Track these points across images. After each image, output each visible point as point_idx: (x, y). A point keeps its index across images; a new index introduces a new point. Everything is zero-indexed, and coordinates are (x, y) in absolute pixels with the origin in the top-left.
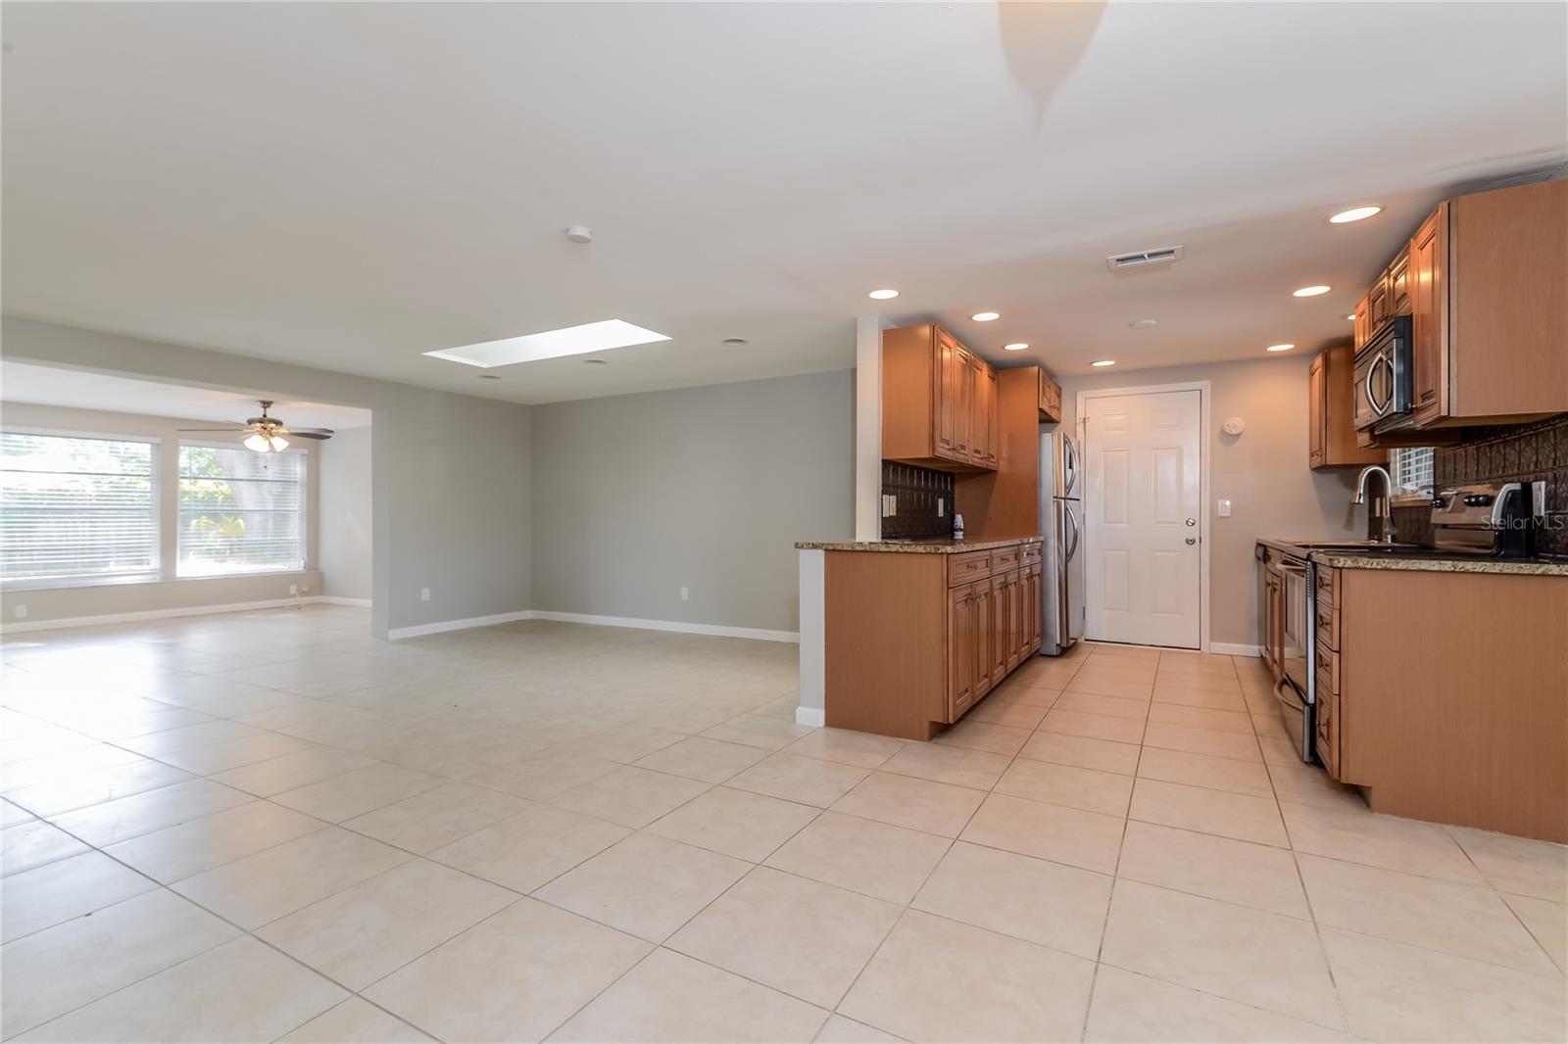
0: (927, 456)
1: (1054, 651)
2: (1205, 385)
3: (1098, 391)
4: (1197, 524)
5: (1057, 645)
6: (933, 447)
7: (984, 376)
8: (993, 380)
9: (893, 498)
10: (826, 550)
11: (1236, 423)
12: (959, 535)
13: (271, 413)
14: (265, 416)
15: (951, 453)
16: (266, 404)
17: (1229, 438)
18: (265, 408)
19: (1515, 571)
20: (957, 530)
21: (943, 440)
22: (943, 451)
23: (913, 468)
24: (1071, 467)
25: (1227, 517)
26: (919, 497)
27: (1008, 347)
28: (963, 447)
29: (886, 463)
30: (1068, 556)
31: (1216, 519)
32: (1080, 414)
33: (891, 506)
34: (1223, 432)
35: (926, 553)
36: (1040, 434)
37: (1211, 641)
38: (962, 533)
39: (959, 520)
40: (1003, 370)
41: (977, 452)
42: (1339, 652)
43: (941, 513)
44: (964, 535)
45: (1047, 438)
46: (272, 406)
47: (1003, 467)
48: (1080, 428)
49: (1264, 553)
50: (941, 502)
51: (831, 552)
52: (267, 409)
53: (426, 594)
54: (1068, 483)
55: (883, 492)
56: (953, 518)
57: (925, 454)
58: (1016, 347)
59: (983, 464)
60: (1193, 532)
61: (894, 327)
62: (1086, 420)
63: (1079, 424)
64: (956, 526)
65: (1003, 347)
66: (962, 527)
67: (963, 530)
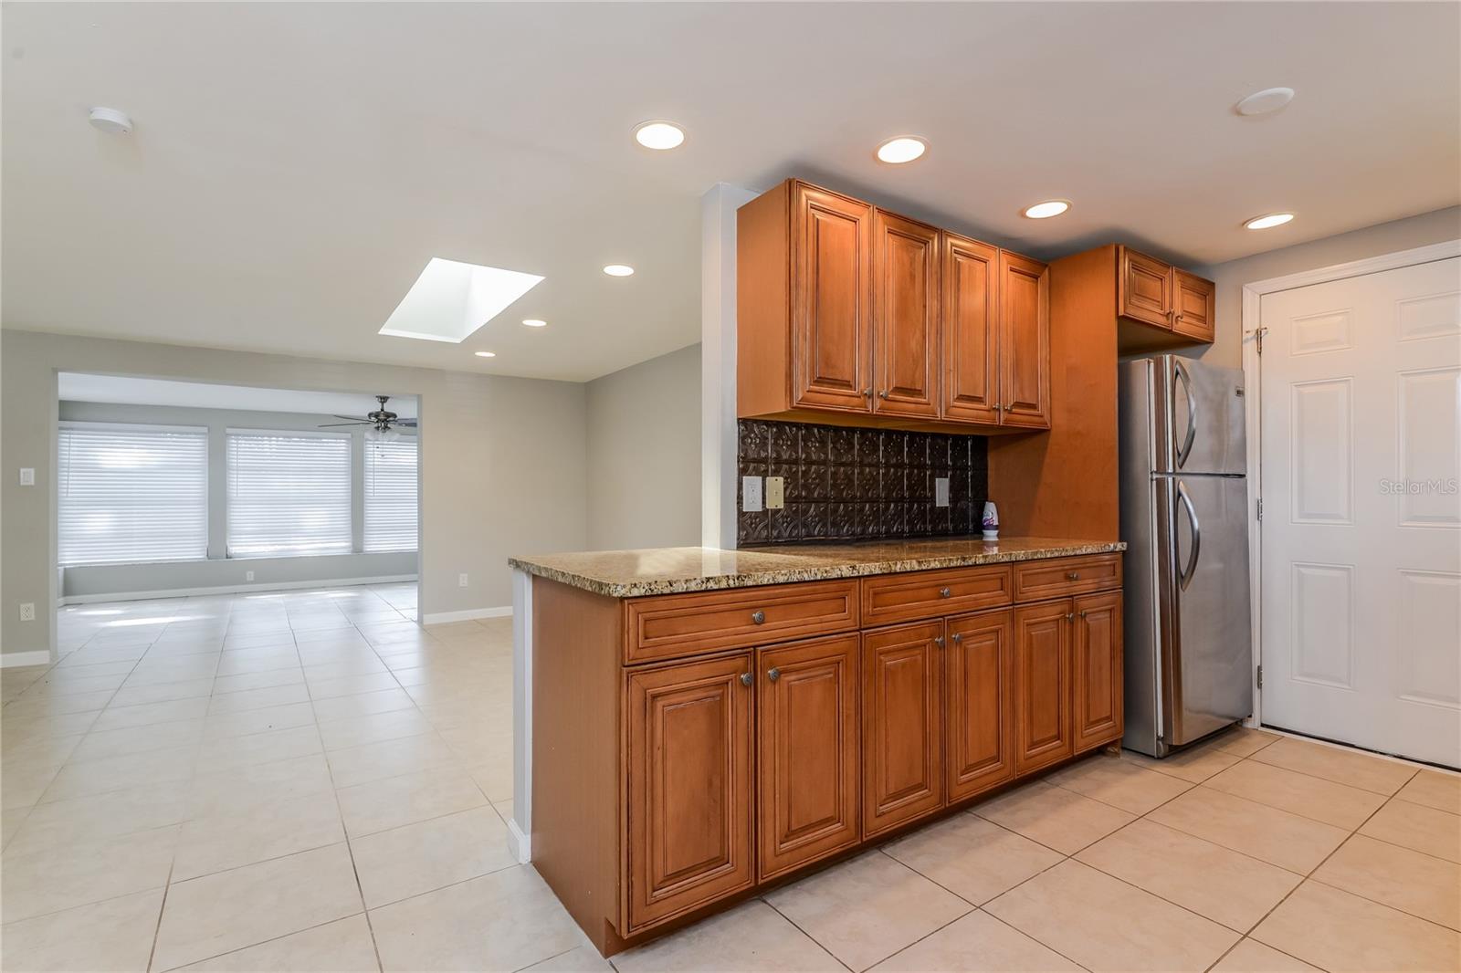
0: (784, 410)
9: (777, 484)
12: (991, 535)
13: (389, 408)
14: (382, 410)
16: (384, 399)
18: (383, 403)
20: (988, 528)
27: (1032, 213)
28: (911, 392)
29: (746, 425)
32: (1250, 324)
33: (770, 493)
38: (995, 533)
39: (991, 513)
40: (1059, 261)
41: (969, 399)
43: (943, 502)
44: (998, 535)
46: (389, 400)
47: (1060, 422)
48: (1250, 348)
50: (943, 483)
51: (542, 581)
52: (385, 404)
53: (464, 580)
54: (1181, 448)
55: (743, 472)
57: (783, 405)
58: (1048, 211)
61: (756, 195)
62: (1263, 332)
63: (1247, 340)
64: (985, 521)
65: (1023, 215)
66: (996, 523)
67: (996, 528)
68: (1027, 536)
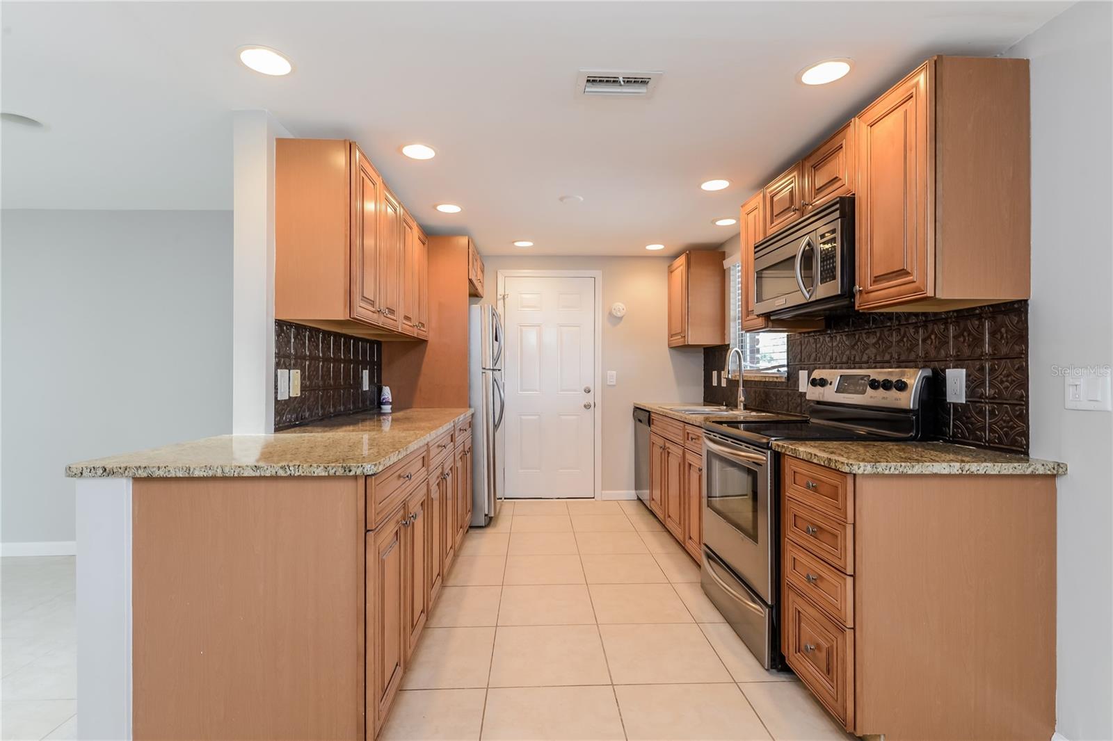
0: (342, 319)
1: (482, 522)
2: (598, 273)
3: (513, 271)
4: (592, 392)
5: (486, 515)
6: (350, 306)
7: (414, 235)
8: (424, 244)
9: (296, 374)
10: (136, 480)
11: (619, 307)
12: (387, 408)
15: (376, 316)
17: (614, 319)
19: (1011, 472)
20: (384, 404)
21: (364, 298)
22: (363, 312)
23: (327, 334)
24: (496, 340)
25: (614, 386)
26: (337, 372)
27: (438, 208)
28: (392, 311)
29: (282, 326)
30: (496, 427)
31: (606, 387)
32: (501, 291)
33: (291, 384)
34: (610, 314)
35: (329, 477)
36: (470, 305)
37: (602, 490)
38: (390, 406)
39: (387, 393)
40: (434, 237)
41: (407, 318)
42: (853, 576)
43: (366, 387)
44: (391, 408)
45: (476, 308)
47: (432, 337)
48: (500, 303)
49: (643, 416)
50: (366, 373)
51: (145, 481)
54: (495, 355)
55: (278, 366)
56: (380, 391)
57: (340, 314)
58: (449, 209)
59: (415, 333)
60: (589, 399)
61: (291, 137)
62: (506, 297)
63: (499, 300)
64: (383, 399)
65: (435, 207)
66: (391, 401)
67: (391, 403)
68: (411, 408)
